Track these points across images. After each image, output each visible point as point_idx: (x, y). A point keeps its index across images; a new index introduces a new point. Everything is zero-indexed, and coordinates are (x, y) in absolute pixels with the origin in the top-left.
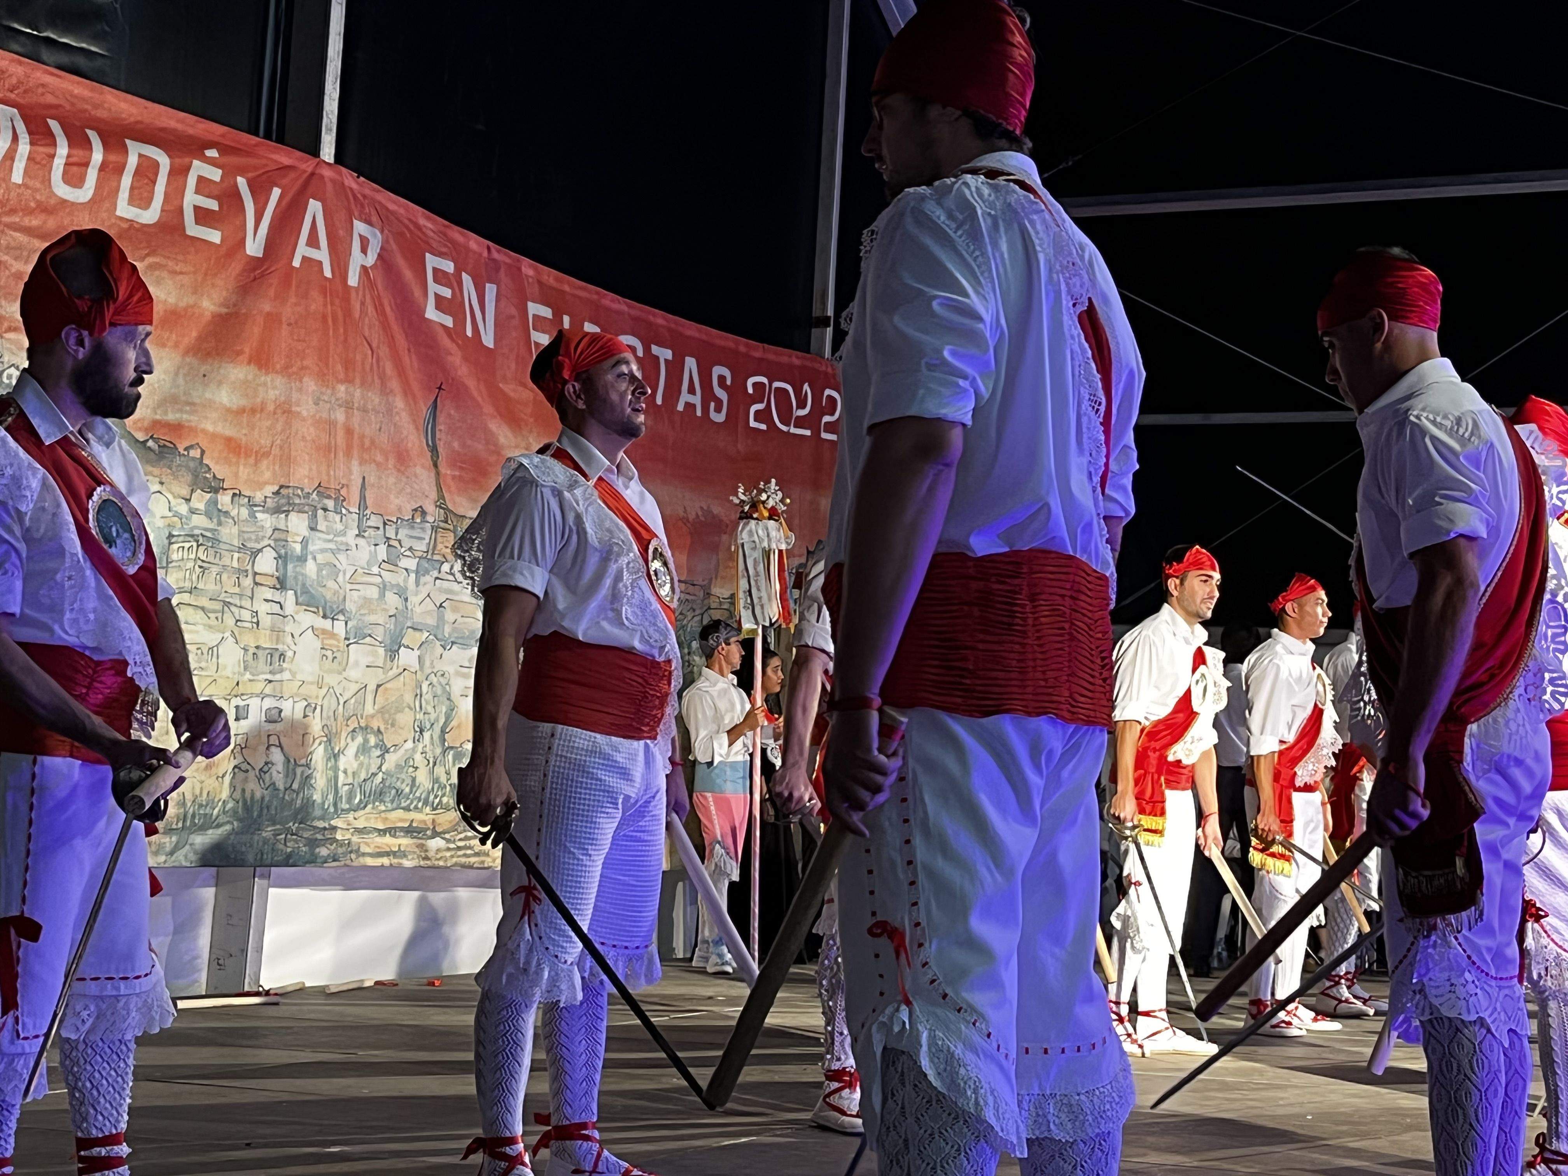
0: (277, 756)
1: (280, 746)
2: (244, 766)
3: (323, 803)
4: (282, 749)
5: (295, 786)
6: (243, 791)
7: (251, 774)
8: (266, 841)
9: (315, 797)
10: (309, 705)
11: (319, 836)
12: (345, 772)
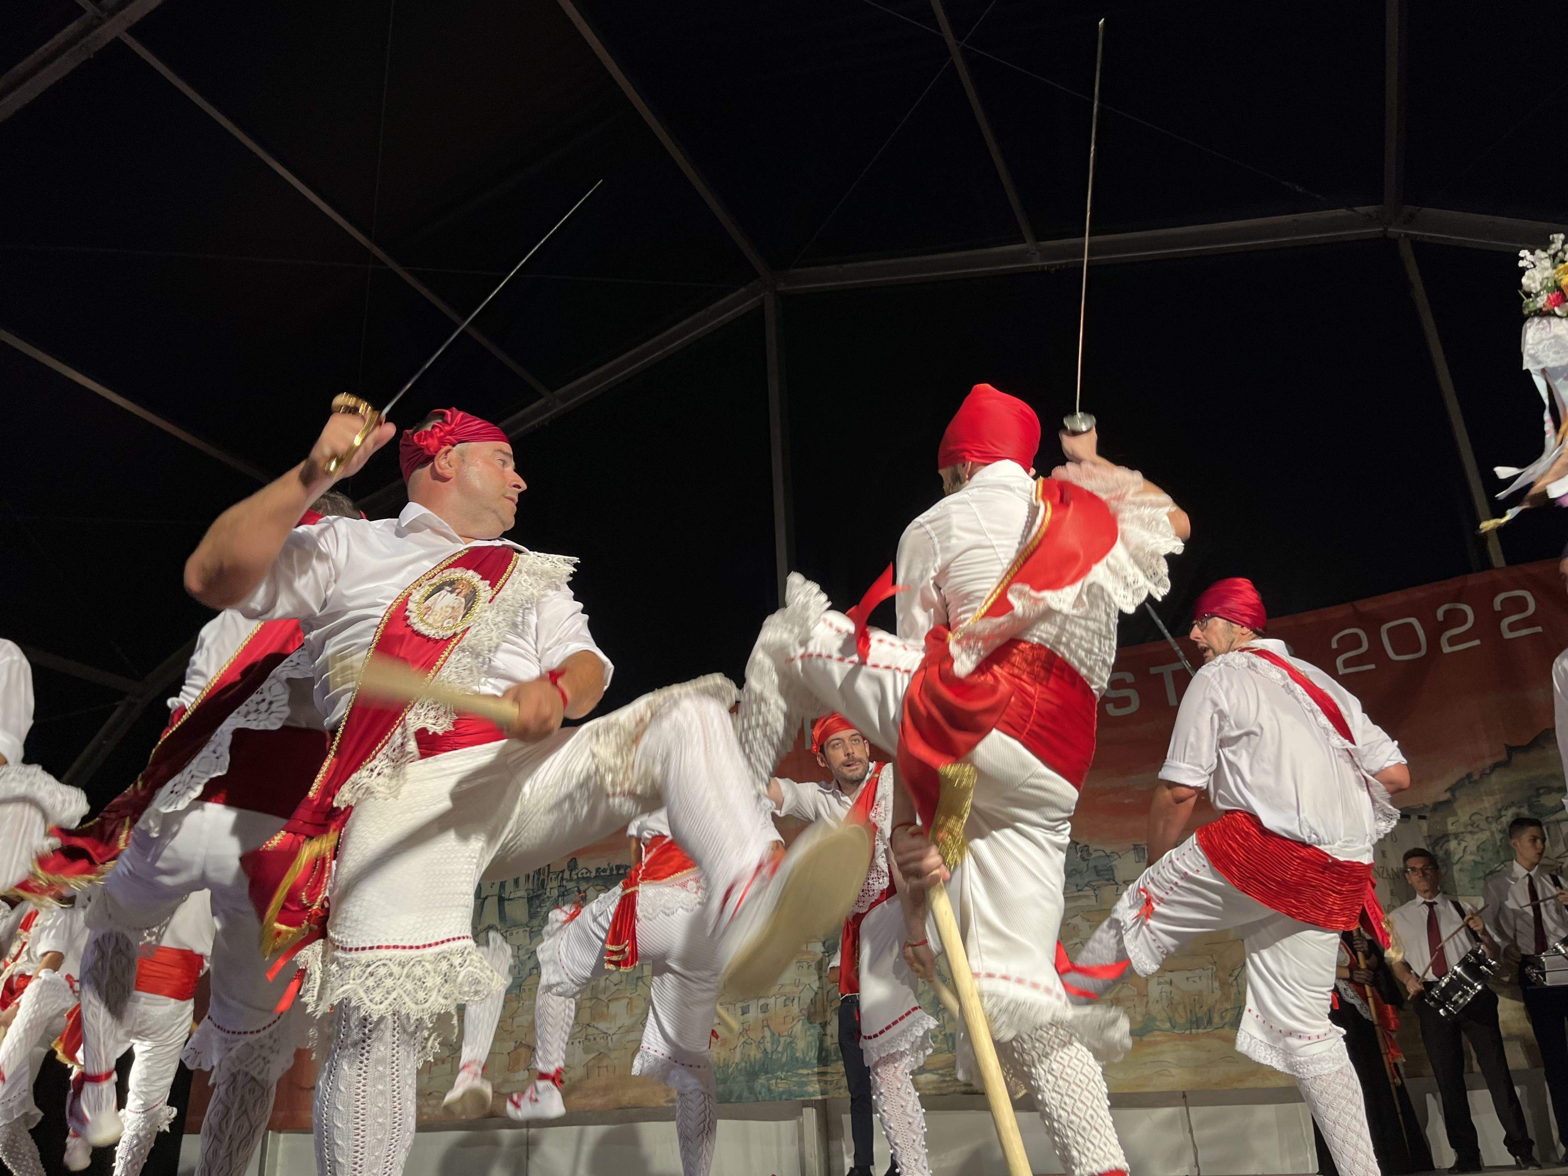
0: (767, 1033)
1: (768, 1026)
2: (749, 1041)
3: (804, 1058)
4: (769, 1028)
5: (780, 1049)
6: (749, 1055)
7: (754, 1045)
8: (763, 1085)
9: (797, 1055)
10: (788, 998)
11: (804, 1079)
12: (832, 1036)
